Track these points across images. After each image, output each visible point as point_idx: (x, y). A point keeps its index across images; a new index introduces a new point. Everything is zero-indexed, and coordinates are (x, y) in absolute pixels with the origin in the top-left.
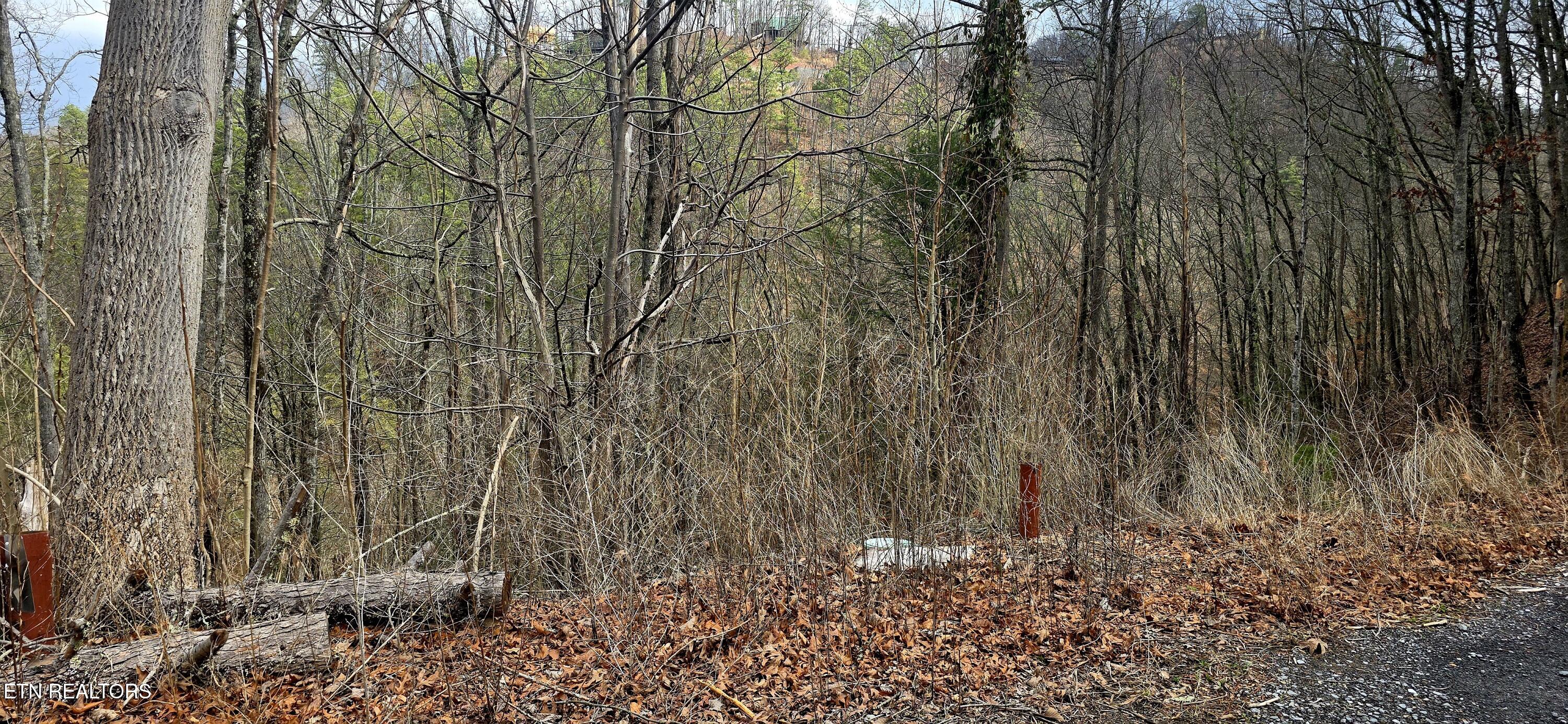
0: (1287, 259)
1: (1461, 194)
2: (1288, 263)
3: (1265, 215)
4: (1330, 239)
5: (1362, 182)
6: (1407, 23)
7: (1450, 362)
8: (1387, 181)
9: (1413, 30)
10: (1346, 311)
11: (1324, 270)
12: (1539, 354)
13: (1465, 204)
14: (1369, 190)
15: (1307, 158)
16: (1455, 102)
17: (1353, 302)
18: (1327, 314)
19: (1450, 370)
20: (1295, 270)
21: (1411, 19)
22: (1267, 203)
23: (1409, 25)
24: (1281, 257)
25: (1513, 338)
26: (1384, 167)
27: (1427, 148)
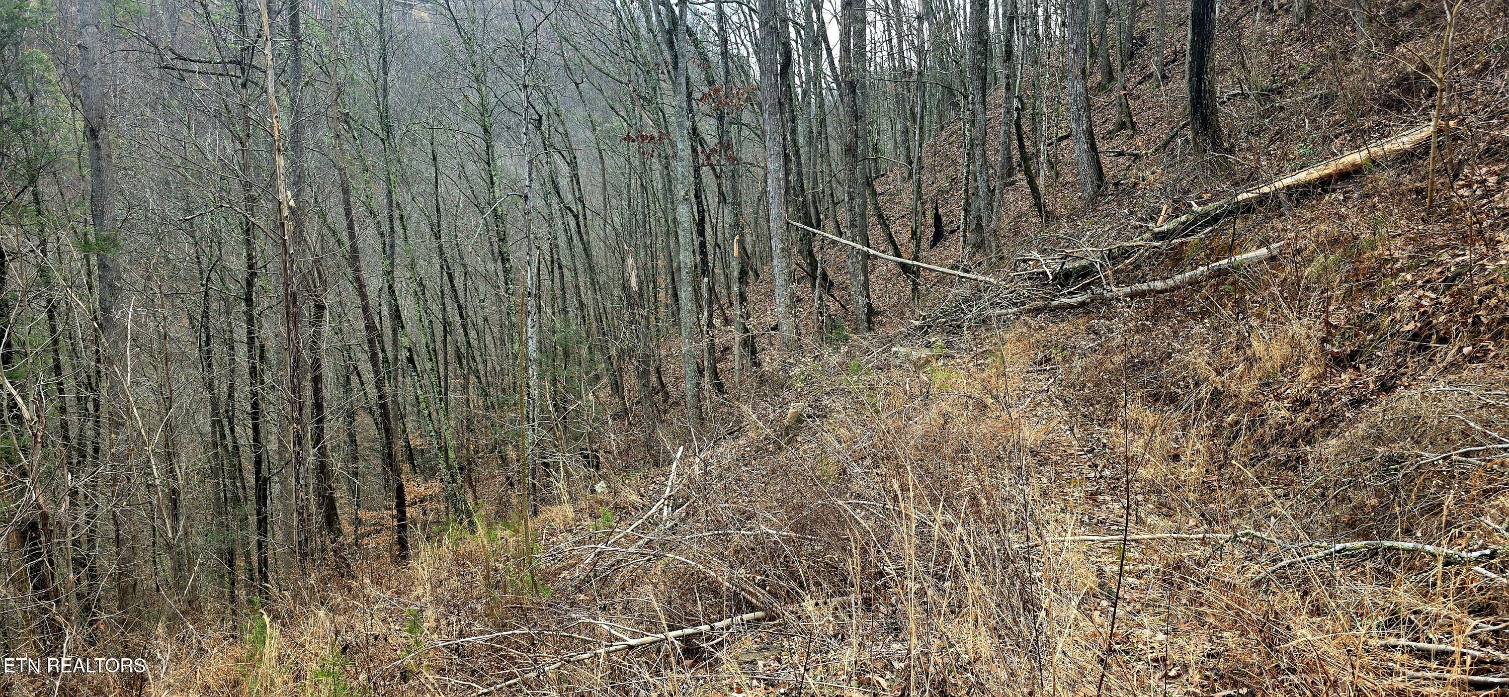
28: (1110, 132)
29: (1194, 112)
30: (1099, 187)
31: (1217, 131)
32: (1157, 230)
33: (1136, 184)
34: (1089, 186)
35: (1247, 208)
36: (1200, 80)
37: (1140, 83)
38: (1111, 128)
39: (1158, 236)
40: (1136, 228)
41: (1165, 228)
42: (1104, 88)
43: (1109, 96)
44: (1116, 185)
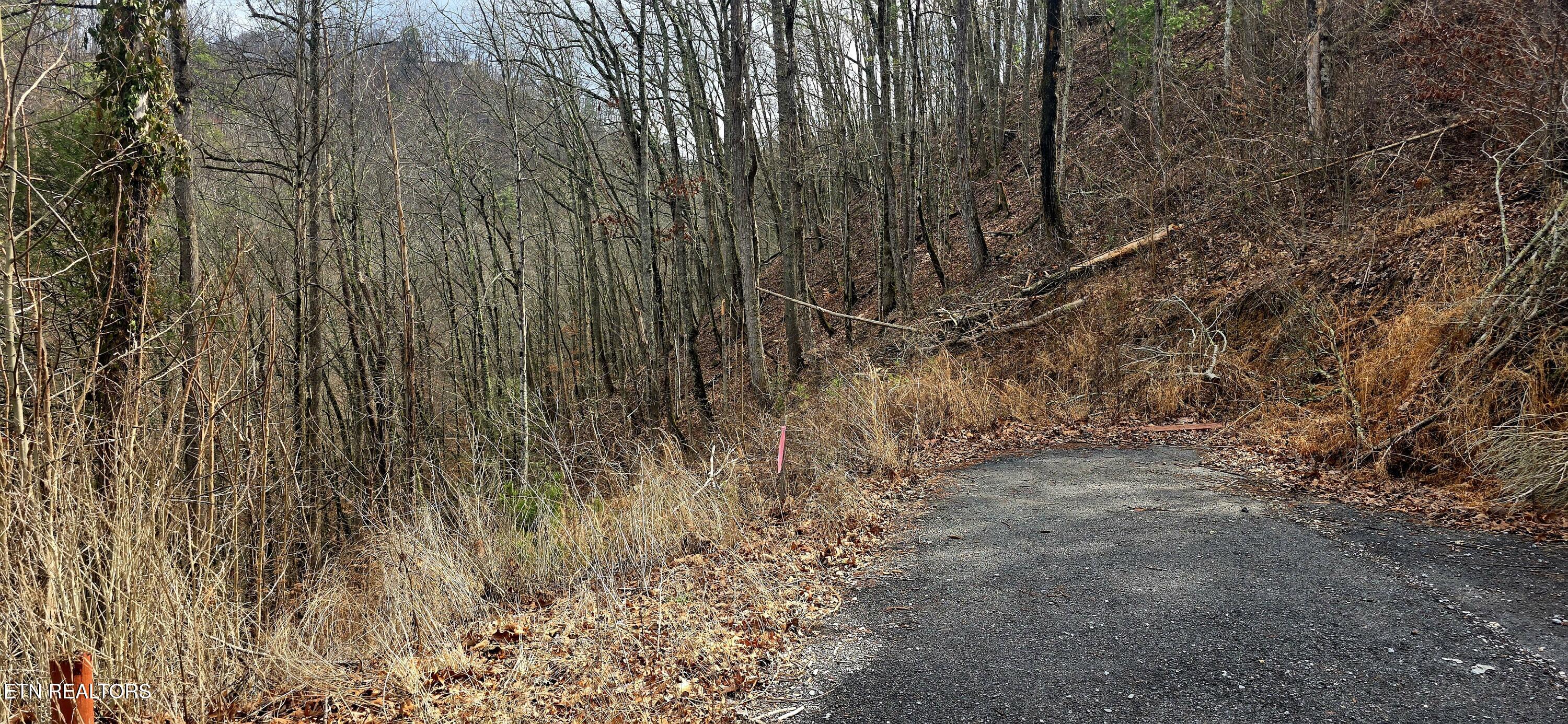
0: (509, 277)
1: (646, 224)
2: (510, 281)
3: (486, 235)
4: (545, 258)
5: (568, 209)
6: (593, 68)
7: (649, 373)
8: (587, 209)
9: (599, 76)
10: (563, 326)
11: (542, 287)
12: (707, 358)
13: (649, 233)
14: (573, 216)
15: (518, 181)
16: (636, 144)
17: (567, 315)
18: (547, 327)
19: (650, 380)
20: (516, 288)
21: (597, 66)
22: (487, 223)
23: (595, 71)
24: (503, 275)
25: (691, 346)
26: (584, 196)
27: (616, 183)
28: (990, 212)
29: (1046, 211)
30: (985, 259)
31: (1060, 223)
32: (1024, 290)
33: (1011, 258)
34: (977, 259)
35: (1073, 276)
36: (1049, 189)
37: (1012, 171)
38: (992, 209)
39: (1024, 294)
40: (1012, 289)
41: (1029, 288)
42: (983, 174)
43: (988, 181)
44: (997, 257)
